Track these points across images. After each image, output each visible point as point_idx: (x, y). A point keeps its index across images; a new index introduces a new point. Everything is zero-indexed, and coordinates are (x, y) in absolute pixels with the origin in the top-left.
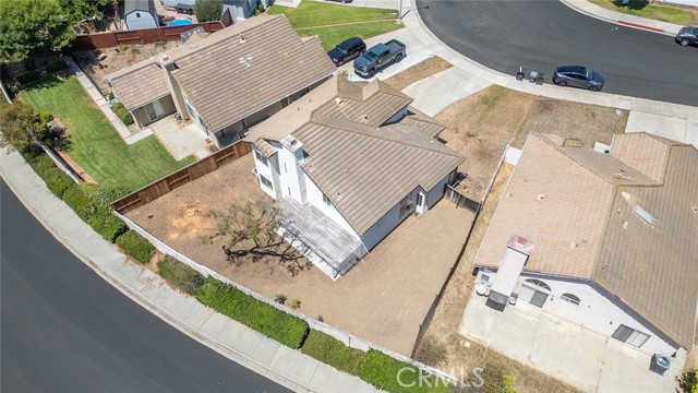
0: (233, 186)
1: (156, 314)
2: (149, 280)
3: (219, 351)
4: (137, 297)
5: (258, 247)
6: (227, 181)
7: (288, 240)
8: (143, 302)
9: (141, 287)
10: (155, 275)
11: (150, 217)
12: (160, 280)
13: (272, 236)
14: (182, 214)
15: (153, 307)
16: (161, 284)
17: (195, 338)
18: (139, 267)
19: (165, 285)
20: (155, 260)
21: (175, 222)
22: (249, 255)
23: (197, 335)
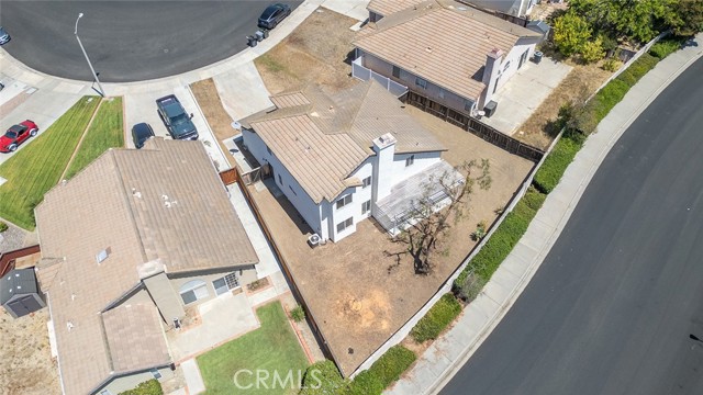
0: (321, 269)
1: (478, 345)
2: (438, 352)
3: (522, 290)
4: (455, 366)
5: (411, 252)
6: (313, 274)
7: (407, 227)
8: (462, 359)
9: (446, 361)
10: (432, 346)
11: (351, 351)
12: (439, 342)
13: (399, 240)
14: (356, 316)
15: (470, 349)
16: (444, 340)
17: (508, 309)
18: (419, 364)
19: (446, 336)
20: (412, 347)
21: (365, 323)
22: (421, 258)
23: (504, 309)
